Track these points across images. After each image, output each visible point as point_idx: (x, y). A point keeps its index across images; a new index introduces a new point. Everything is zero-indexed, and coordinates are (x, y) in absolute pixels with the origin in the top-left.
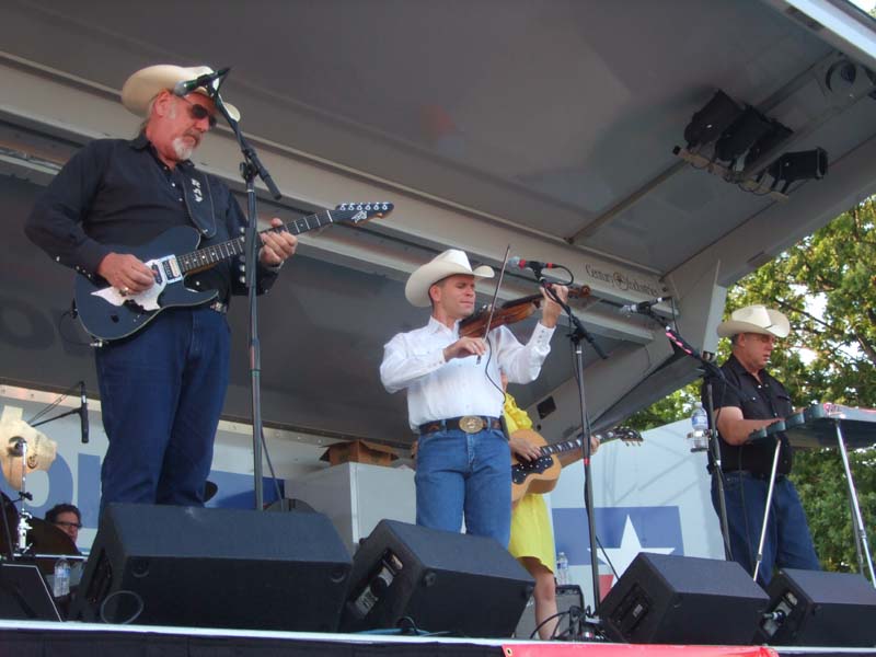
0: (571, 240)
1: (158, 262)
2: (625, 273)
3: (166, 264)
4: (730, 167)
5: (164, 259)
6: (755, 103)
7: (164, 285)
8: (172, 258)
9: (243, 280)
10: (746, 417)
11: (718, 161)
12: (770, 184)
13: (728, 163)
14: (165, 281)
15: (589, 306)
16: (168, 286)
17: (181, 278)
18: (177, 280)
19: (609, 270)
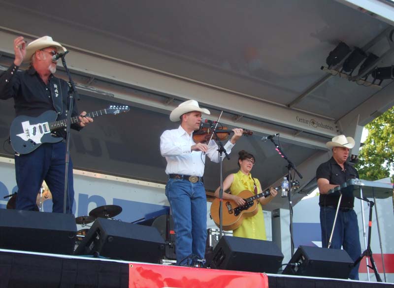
0: (289, 106)
1: (42, 125)
2: (317, 120)
3: (44, 125)
4: (350, 75)
5: (44, 124)
6: (361, 46)
7: (43, 134)
8: (46, 123)
9: (65, 130)
10: (330, 183)
11: (344, 72)
12: (372, 81)
13: (348, 73)
14: (44, 133)
15: (298, 134)
16: (45, 134)
17: (50, 132)
18: (48, 132)
19: (309, 118)
